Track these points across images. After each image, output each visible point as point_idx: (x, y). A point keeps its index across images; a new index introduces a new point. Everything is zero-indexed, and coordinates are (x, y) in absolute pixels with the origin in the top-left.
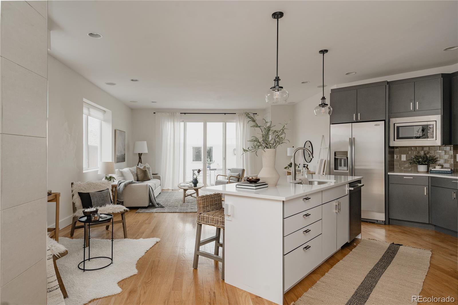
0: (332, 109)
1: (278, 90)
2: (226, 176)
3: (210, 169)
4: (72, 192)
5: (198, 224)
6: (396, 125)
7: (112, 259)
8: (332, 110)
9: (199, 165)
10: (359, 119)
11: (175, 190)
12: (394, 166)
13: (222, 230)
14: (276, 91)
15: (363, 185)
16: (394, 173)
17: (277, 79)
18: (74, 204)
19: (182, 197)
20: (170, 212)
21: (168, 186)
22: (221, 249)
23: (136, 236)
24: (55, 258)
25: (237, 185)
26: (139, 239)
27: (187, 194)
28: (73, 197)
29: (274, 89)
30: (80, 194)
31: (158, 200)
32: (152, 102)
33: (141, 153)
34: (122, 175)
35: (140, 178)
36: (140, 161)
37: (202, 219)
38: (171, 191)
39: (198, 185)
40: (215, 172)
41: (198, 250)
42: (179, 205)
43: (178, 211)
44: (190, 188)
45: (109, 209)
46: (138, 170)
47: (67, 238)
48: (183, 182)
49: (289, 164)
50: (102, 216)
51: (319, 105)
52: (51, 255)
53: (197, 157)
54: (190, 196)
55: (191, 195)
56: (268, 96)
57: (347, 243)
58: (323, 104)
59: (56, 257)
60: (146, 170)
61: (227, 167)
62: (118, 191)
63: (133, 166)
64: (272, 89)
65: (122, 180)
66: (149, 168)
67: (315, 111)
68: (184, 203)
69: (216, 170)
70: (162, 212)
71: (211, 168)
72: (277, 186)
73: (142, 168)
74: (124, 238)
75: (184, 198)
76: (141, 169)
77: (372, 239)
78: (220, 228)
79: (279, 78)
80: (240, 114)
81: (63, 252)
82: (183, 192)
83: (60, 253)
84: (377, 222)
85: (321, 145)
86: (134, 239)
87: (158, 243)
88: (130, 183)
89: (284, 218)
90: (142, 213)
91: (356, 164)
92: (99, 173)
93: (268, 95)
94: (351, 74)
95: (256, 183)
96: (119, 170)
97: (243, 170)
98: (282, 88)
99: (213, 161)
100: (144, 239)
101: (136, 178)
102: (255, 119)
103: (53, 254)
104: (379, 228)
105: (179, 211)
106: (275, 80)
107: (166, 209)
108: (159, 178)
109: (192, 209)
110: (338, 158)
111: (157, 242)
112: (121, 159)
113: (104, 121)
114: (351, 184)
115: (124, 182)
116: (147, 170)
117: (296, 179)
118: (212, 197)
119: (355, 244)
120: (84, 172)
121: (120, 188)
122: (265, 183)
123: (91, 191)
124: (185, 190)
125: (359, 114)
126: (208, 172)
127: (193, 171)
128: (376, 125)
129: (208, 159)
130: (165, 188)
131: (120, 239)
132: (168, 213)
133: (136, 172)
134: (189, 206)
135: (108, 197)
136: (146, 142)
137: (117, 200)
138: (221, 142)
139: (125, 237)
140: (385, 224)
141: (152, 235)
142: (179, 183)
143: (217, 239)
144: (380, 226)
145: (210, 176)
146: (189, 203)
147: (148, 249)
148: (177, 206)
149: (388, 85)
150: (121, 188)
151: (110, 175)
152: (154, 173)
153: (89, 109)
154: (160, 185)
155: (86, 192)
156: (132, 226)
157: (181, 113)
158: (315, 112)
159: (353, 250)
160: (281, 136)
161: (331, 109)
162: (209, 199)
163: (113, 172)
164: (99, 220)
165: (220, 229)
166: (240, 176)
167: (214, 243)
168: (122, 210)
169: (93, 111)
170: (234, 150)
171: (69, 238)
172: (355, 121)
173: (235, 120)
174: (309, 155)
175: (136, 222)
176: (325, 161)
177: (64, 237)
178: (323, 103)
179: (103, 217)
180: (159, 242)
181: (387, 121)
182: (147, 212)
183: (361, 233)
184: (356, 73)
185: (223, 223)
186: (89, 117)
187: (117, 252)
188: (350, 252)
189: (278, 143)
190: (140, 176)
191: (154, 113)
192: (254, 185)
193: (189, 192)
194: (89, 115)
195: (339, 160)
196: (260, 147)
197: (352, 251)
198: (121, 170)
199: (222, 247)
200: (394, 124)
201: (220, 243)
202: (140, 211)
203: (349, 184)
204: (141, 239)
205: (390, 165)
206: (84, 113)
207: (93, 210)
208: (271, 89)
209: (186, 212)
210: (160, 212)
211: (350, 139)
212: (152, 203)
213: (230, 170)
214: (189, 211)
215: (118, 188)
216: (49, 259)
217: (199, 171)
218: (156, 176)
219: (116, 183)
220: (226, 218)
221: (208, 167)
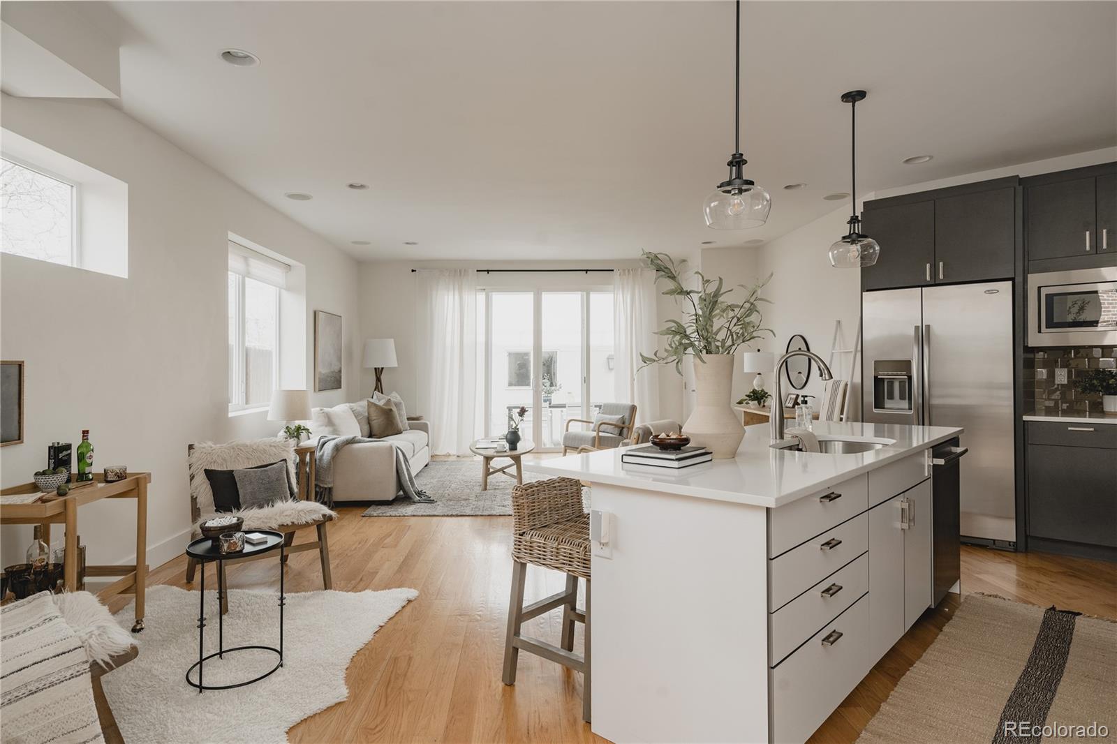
0: (877, 248)
1: (741, 191)
2: (589, 422)
3: (550, 404)
4: (190, 468)
5: (515, 561)
6: (1044, 292)
7: (281, 653)
8: (878, 252)
9: (524, 396)
10: (941, 277)
11: (464, 457)
12: (1034, 398)
13: (582, 581)
14: (733, 192)
15: (966, 451)
16: (1035, 415)
17: (737, 162)
18: (194, 500)
19: (481, 476)
20: (447, 516)
21: (447, 446)
22: (579, 626)
23: (358, 581)
24: (97, 671)
25: (626, 455)
26: (363, 593)
27: (493, 468)
28: (191, 480)
29: (729, 188)
30: (210, 474)
31: (419, 484)
32: (407, 243)
33: (381, 367)
34: (329, 421)
35: (376, 430)
36: (379, 387)
37: (526, 549)
38: (454, 458)
39: (519, 445)
40: (562, 411)
41: (517, 633)
42: (473, 497)
43: (468, 512)
44: (500, 453)
45: (283, 513)
46: (373, 409)
47: (175, 588)
48: (483, 437)
49: (748, 394)
50: (253, 540)
51: (844, 238)
52: (84, 663)
53: (520, 377)
54: (500, 473)
55: (502, 470)
56: (710, 208)
57: (929, 609)
58: (854, 236)
59: (101, 667)
60: (391, 410)
61: (591, 401)
62: (317, 462)
63: (361, 399)
64: (723, 189)
65: (329, 434)
66: (401, 403)
67: (832, 253)
68: (486, 489)
69: (565, 407)
70: (428, 514)
71: (553, 403)
72: (736, 458)
73: (381, 403)
74: (324, 588)
75: (486, 478)
76: (380, 406)
77: (990, 596)
78: (577, 578)
79: (744, 157)
80: (624, 270)
81: (122, 653)
82: (482, 463)
83: (113, 654)
84: (994, 544)
85: (834, 344)
86: (350, 593)
87: (412, 604)
88: (349, 443)
89: (769, 559)
90: (379, 516)
91: (935, 391)
92: (269, 418)
93: (712, 205)
94: (917, 161)
95: (680, 449)
96: (321, 410)
97: (633, 409)
98: (752, 183)
99: (558, 385)
100: (376, 592)
101: (366, 428)
102: (674, 272)
103: (91, 660)
104: (1001, 561)
105: (472, 513)
106: (730, 164)
107: (439, 507)
108: (424, 428)
109: (503, 506)
110: (884, 379)
111: (409, 601)
112: (331, 382)
113: (288, 289)
114: (938, 449)
115: (334, 439)
116: (394, 409)
117: (785, 436)
118: (555, 487)
119: (947, 610)
120: (230, 415)
121: (323, 455)
122: (703, 451)
123: (238, 466)
124: (488, 459)
125: (941, 264)
126: (546, 412)
127: (510, 409)
128: (990, 292)
129: (546, 381)
130: (441, 451)
131: (312, 592)
132: (442, 516)
133: (366, 414)
134: (498, 499)
135: (281, 482)
136: (393, 340)
137: (316, 485)
138: (577, 341)
139: (327, 585)
140: (1016, 551)
141: (396, 581)
142: (476, 439)
143: (568, 600)
144: (1004, 556)
145: (551, 420)
146: (498, 491)
147: (382, 620)
148: (466, 500)
149: (1021, 187)
150: (325, 454)
151: (297, 423)
152: (414, 416)
153: (246, 259)
154: (427, 445)
155: (225, 469)
156: (349, 555)
157: (478, 271)
158: (833, 256)
159: (946, 629)
160: (747, 320)
161: (874, 249)
162: (547, 492)
163: (305, 416)
164: (241, 551)
165: (575, 579)
166: (624, 423)
167: (560, 610)
168: (318, 517)
169: (257, 266)
170: (608, 359)
171: (181, 588)
172: (931, 283)
173: (612, 287)
174: (819, 372)
175: (360, 543)
176: (846, 385)
177: (168, 584)
178: (854, 233)
179: (255, 542)
180: (416, 599)
181: (1019, 280)
182: (391, 516)
183: (959, 578)
184: (931, 157)
185: (586, 562)
186: (247, 279)
187: (300, 630)
188: (939, 636)
189: (741, 339)
190: (377, 422)
191: (413, 271)
192: (673, 457)
193: (496, 463)
194: (248, 274)
195: (888, 382)
196: (690, 350)
197: (941, 631)
198: (327, 410)
199: (583, 621)
200: (1039, 288)
201: (577, 611)
202: (373, 512)
203: (931, 450)
204: (368, 592)
205: (1025, 396)
206: (229, 269)
207: (228, 524)
208: (718, 187)
209: (489, 515)
210: (425, 516)
211: (917, 328)
212: (405, 492)
213: (600, 407)
214: (498, 511)
215: (318, 454)
216: (76, 676)
217: (522, 412)
218: (417, 423)
219: (313, 442)
220: (595, 549)
221: (545, 401)
